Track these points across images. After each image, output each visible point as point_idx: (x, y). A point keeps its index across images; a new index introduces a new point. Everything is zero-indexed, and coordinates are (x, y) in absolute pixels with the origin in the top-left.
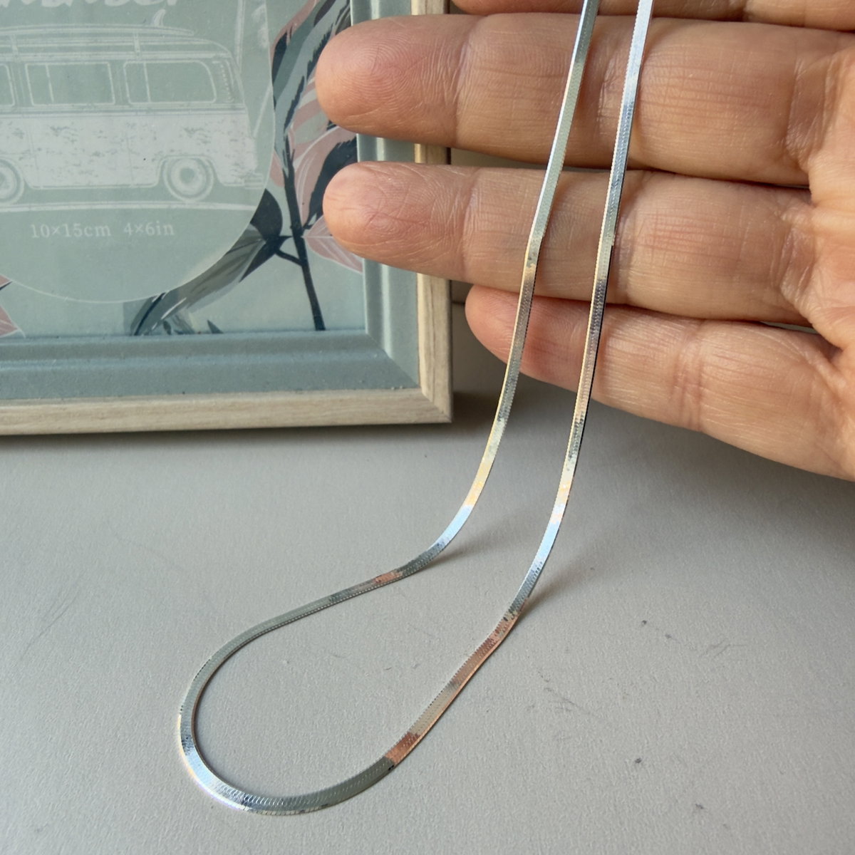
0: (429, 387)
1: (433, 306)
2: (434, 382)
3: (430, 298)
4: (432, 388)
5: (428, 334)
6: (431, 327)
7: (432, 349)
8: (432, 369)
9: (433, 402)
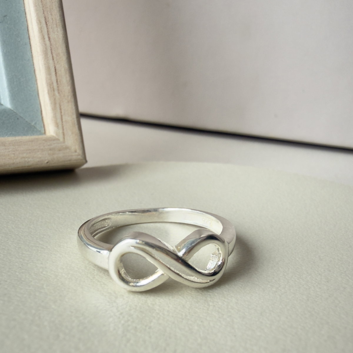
0: (57, 125)
1: (49, 38)
2: (62, 119)
3: (45, 30)
4: (60, 126)
5: (48, 69)
6: (51, 61)
7: (55, 84)
8: (58, 106)
9: (64, 142)
